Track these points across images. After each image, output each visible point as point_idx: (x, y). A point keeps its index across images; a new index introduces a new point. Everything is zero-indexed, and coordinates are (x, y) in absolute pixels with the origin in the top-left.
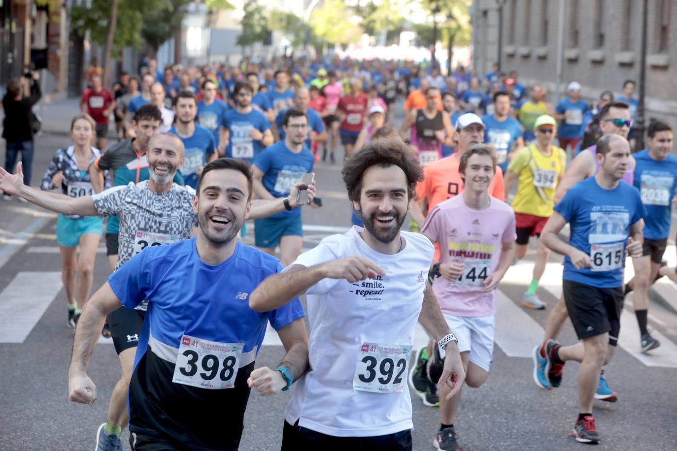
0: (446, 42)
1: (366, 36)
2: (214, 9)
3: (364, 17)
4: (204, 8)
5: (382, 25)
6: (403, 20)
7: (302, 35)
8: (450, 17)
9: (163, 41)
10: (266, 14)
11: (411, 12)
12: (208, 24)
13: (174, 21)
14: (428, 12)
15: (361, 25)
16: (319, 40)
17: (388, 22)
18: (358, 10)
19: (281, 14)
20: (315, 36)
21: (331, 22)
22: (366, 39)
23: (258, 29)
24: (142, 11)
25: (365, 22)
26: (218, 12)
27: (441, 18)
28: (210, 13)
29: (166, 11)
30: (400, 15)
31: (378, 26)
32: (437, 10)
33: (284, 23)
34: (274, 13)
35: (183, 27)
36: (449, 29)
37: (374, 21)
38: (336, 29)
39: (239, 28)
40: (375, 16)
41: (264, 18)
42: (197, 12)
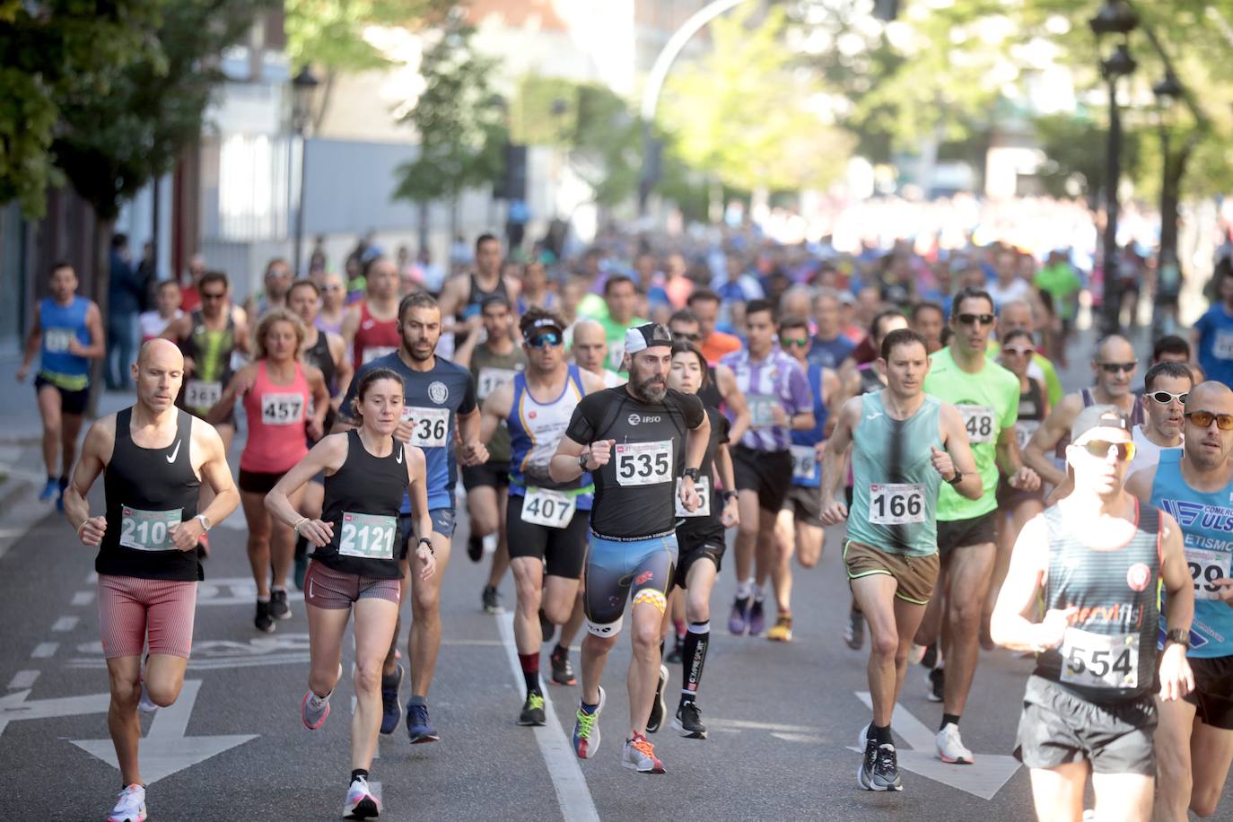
0: (1152, 184)
1: (861, 164)
2: (318, 71)
3: (855, 96)
4: (281, 63)
5: (920, 122)
6: (996, 103)
7: (634, 160)
8: (1171, 88)
9: (132, 185)
10: (503, 84)
11: (1026, 72)
12: (297, 123)
13: (172, 115)
14: (1090, 74)
15: (845, 125)
16: (694, 179)
17: (945, 111)
18: (834, 70)
19: (560, 83)
20: (682, 166)
21: (735, 113)
22: (862, 173)
23: (476, 141)
24: (52, 76)
25: (858, 113)
26: (330, 80)
27: (1136, 92)
28: (303, 81)
29: (142, 74)
30: (987, 86)
31: (905, 129)
32: (1122, 65)
33: (568, 120)
34: (531, 85)
35: (207, 132)
36: (1164, 134)
37: (892, 110)
38: (753, 139)
39: (410, 135)
40: (893, 91)
41: (496, 102)
42: (253, 79)
